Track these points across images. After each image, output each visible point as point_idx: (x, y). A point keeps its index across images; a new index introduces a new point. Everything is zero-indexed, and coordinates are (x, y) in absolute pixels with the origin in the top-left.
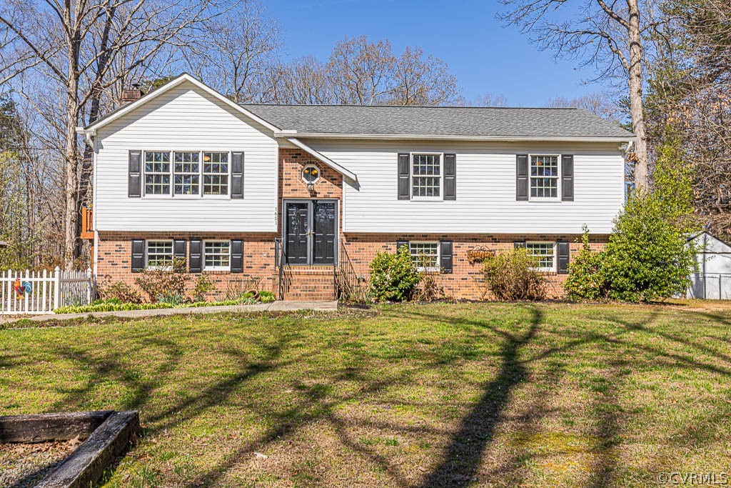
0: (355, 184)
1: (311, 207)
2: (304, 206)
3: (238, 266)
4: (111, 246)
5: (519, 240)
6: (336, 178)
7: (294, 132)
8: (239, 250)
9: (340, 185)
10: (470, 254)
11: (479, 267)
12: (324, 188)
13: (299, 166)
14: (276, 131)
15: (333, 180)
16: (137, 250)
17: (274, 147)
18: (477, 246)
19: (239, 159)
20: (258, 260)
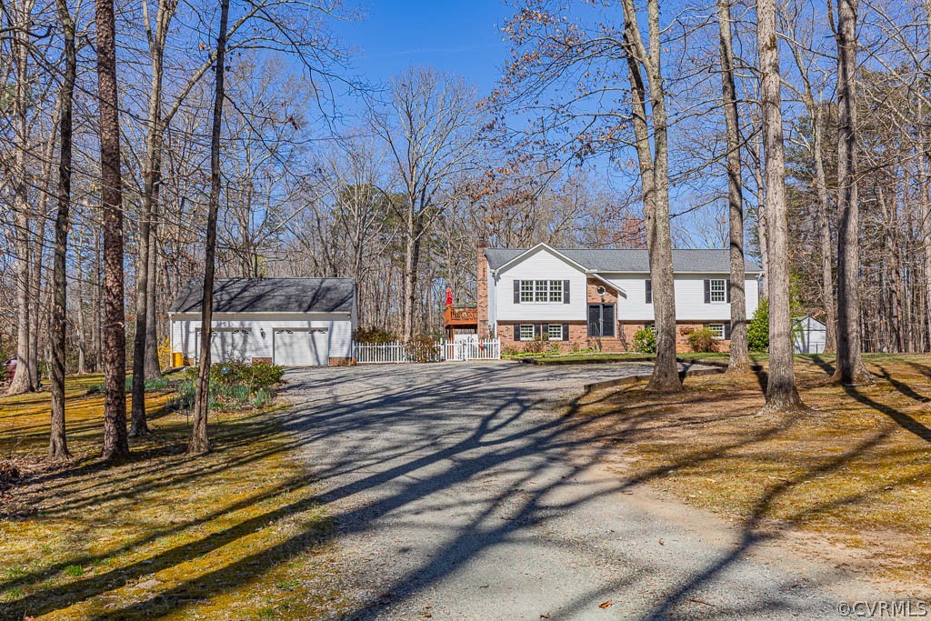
0: (625, 296)
1: (601, 307)
2: (598, 307)
3: (566, 337)
4: (503, 327)
5: (706, 323)
6: (614, 292)
7: (596, 271)
8: (566, 330)
9: (616, 296)
10: (681, 330)
11: (686, 337)
12: (608, 298)
13: (596, 287)
14: (587, 270)
15: (612, 293)
16: (517, 330)
17: (585, 277)
18: (685, 326)
19: (567, 283)
20: (576, 335)
